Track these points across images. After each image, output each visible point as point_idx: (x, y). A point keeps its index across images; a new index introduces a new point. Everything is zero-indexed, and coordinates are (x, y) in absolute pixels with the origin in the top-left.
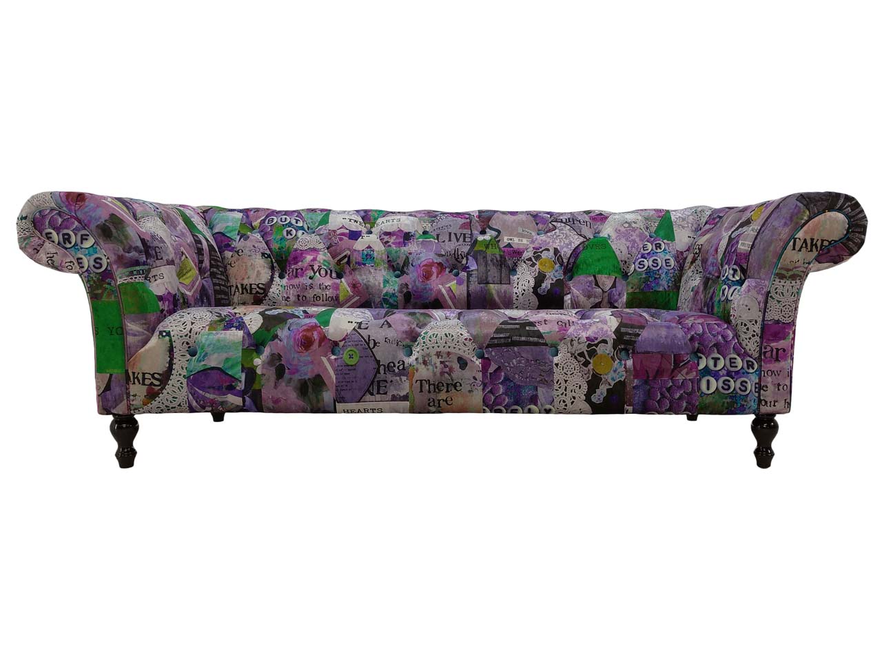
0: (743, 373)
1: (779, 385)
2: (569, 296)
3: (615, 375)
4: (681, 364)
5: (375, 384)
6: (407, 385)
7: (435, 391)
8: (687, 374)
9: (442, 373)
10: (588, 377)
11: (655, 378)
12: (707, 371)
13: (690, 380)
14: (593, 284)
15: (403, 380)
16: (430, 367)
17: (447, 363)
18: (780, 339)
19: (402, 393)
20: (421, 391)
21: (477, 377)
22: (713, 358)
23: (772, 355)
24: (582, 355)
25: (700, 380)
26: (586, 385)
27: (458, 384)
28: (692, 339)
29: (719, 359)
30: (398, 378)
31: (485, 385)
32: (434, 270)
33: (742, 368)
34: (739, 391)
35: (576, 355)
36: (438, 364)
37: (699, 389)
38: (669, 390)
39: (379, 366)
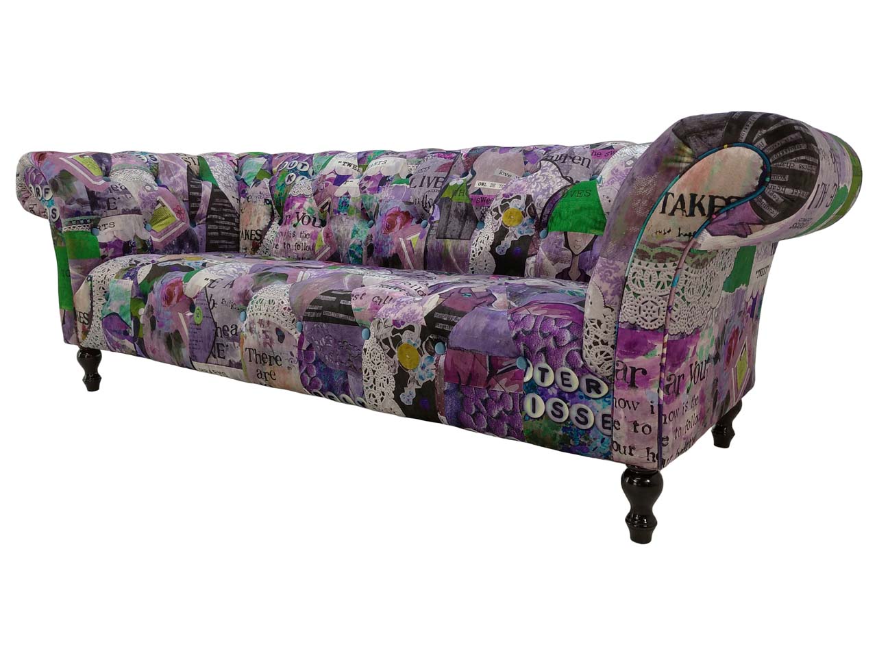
0: (581, 397)
1: (636, 424)
2: (533, 259)
3: (423, 373)
4: (499, 371)
5: (216, 345)
6: (239, 351)
7: (261, 363)
8: (507, 385)
9: (265, 344)
10: (395, 370)
11: (468, 384)
12: (532, 387)
13: (510, 394)
14: (563, 243)
15: (236, 346)
16: (255, 335)
17: (268, 334)
18: (637, 354)
19: (237, 360)
20: (250, 361)
21: (293, 353)
22: (540, 369)
23: (625, 376)
24: (386, 341)
25: (524, 397)
26: (393, 380)
27: (278, 358)
28: (517, 338)
29: (547, 371)
30: (232, 343)
31: (301, 364)
32: (399, 220)
33: (579, 389)
34: (575, 422)
35: (381, 341)
36: (261, 332)
37: (522, 409)
38: (485, 402)
39: (217, 328)
